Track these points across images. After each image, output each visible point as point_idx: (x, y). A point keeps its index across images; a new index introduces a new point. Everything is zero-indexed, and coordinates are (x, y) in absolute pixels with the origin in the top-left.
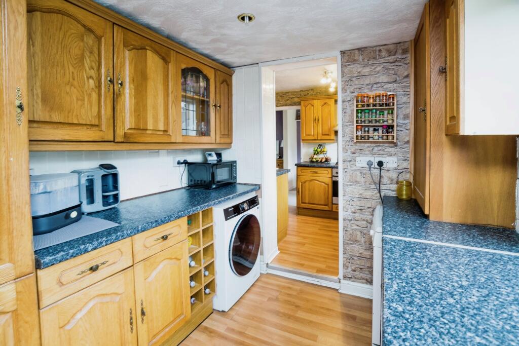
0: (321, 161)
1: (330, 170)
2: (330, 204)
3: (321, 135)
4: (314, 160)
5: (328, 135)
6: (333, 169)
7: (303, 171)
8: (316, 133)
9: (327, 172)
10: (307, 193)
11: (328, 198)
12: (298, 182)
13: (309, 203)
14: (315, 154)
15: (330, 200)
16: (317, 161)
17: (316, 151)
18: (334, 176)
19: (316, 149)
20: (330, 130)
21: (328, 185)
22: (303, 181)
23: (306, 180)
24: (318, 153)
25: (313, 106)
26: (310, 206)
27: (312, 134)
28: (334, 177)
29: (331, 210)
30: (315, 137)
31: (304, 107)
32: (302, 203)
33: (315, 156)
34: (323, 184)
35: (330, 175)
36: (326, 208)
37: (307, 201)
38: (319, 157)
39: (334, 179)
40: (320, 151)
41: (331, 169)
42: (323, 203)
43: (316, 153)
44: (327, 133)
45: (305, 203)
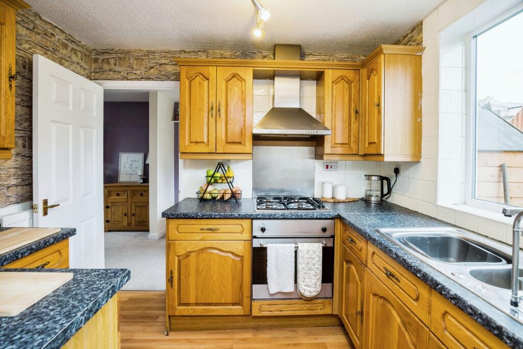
0: (223, 198)
1: (246, 223)
2: (246, 301)
3: (224, 143)
4: (208, 196)
5: (240, 143)
6: (254, 221)
7: (182, 228)
8: (212, 139)
9: (239, 229)
10: (192, 280)
11: (241, 287)
12: (171, 257)
13: (197, 304)
14: (209, 183)
15: (246, 293)
16: (214, 199)
17: (213, 176)
18: (255, 237)
19: (211, 173)
20: (242, 133)
21: (242, 257)
22: (182, 252)
23: (189, 249)
24: (216, 182)
25: (208, 79)
26: (199, 310)
27: (205, 140)
28: (254, 240)
29: (247, 313)
30: (212, 148)
31: (187, 82)
32: (180, 304)
33: (210, 188)
34: (230, 255)
35: (247, 236)
36: (237, 310)
37: (192, 300)
38: (218, 189)
39: (256, 243)
40: (221, 178)
41: (249, 221)
42: (230, 300)
43: (212, 180)
44: (237, 140)
45: (188, 304)
